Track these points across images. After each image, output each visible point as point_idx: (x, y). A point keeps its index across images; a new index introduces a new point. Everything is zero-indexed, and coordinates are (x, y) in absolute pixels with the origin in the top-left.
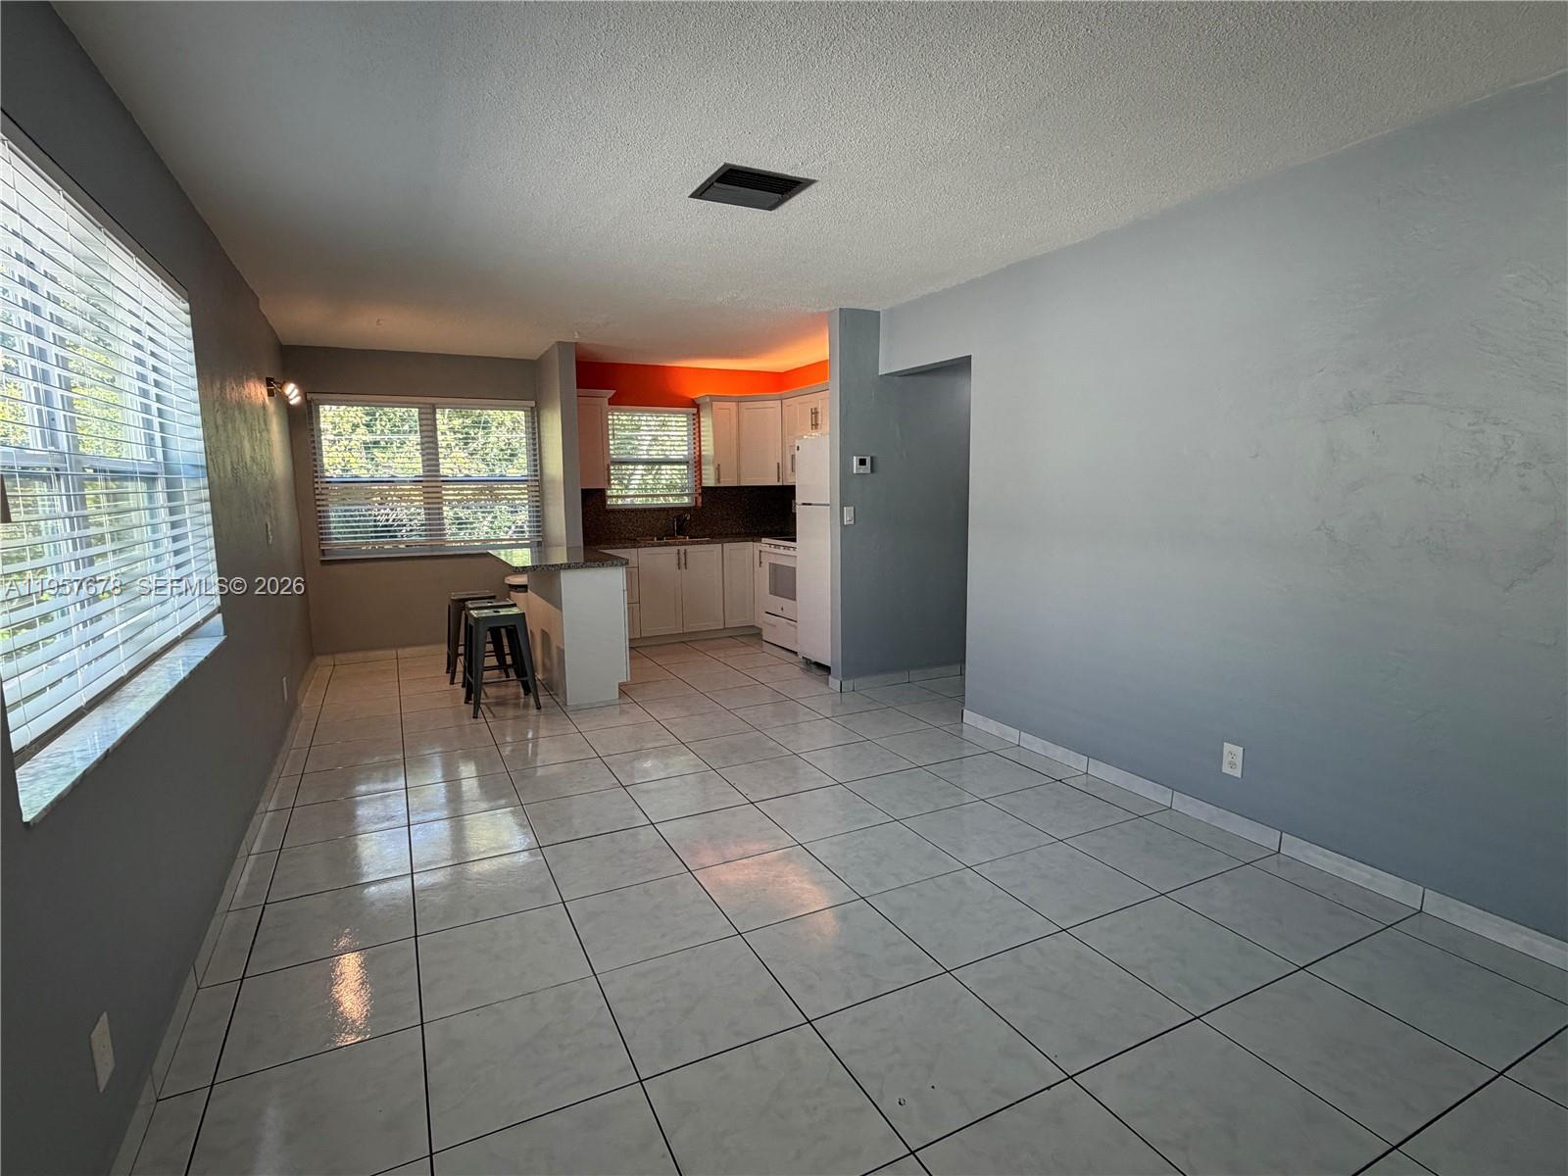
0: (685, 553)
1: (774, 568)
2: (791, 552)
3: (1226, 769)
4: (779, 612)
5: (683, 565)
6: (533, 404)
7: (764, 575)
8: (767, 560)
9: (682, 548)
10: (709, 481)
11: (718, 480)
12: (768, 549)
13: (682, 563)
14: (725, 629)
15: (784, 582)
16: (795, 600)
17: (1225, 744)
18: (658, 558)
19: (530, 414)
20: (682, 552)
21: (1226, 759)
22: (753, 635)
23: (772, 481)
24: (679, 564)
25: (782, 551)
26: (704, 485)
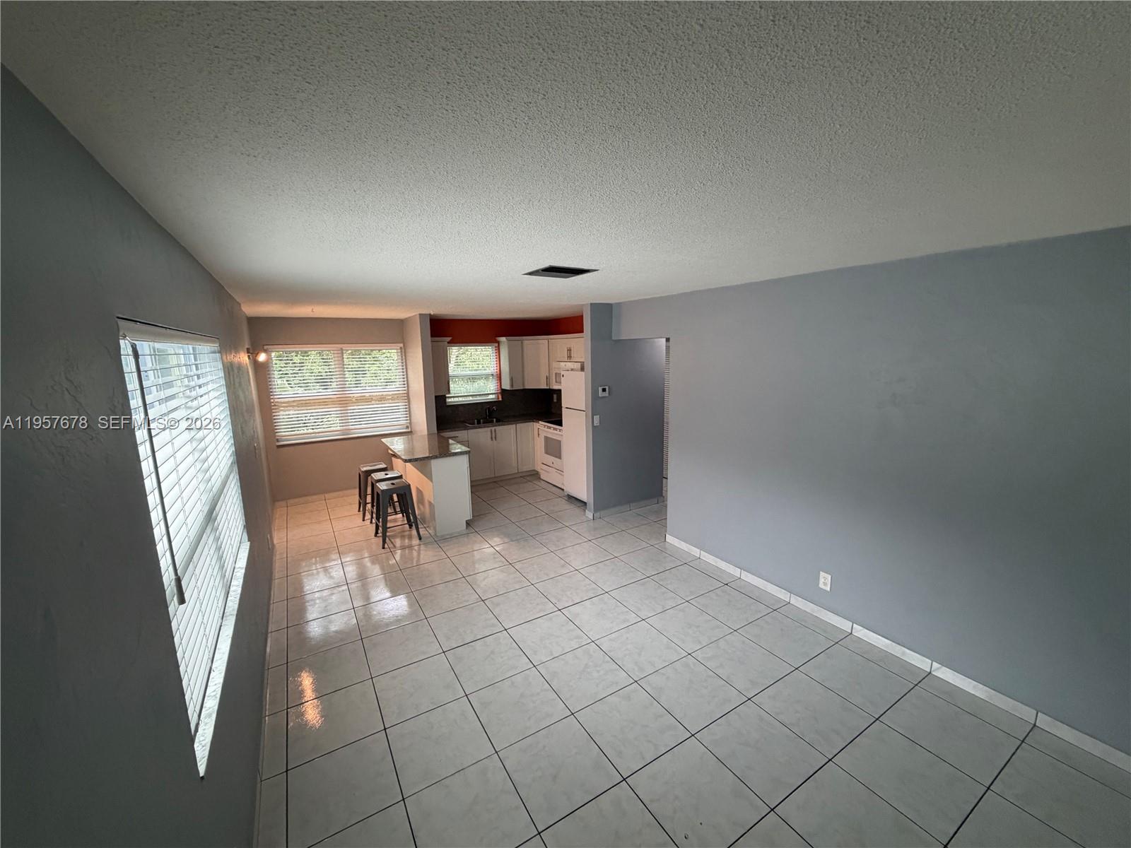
0: (495, 431)
1: (546, 438)
2: (558, 432)
3: (821, 585)
4: (552, 465)
5: (494, 439)
6: (402, 345)
7: (540, 444)
8: (543, 435)
9: (493, 428)
10: (506, 386)
11: (512, 386)
12: (542, 428)
13: (494, 437)
14: (518, 472)
15: (554, 448)
16: (560, 458)
17: (821, 572)
18: (481, 435)
19: (399, 351)
20: (493, 430)
21: (822, 580)
22: (535, 475)
23: (544, 386)
24: (492, 438)
25: (551, 431)
26: (503, 388)
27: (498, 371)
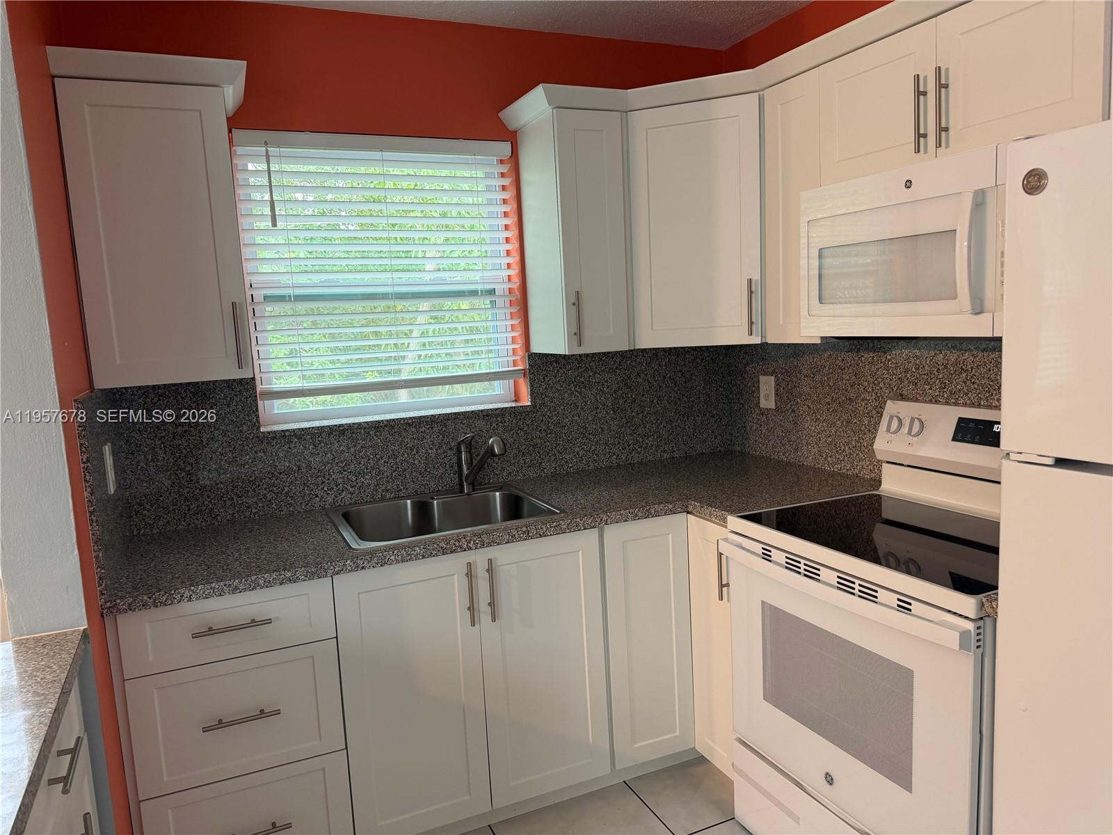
0: (491, 569)
9: (479, 557)
10: (552, 339)
11: (577, 334)
13: (483, 603)
24: (471, 609)
26: (537, 348)
27: (514, 272)
